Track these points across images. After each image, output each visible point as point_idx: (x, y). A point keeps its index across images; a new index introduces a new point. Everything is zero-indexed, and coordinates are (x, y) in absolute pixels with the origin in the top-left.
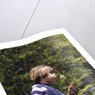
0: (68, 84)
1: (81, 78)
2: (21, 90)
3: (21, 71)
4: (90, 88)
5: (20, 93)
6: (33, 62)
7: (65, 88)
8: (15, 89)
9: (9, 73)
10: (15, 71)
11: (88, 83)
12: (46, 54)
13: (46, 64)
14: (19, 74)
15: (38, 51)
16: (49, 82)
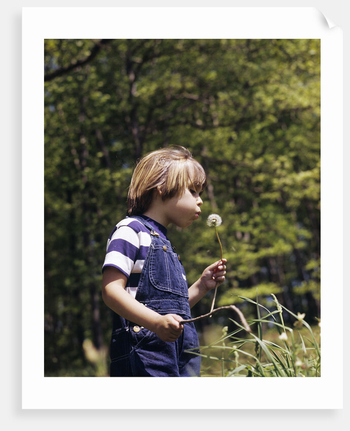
0: (214, 253)
1: (263, 252)
2: (85, 224)
3: (114, 155)
4: (264, 296)
5: (78, 233)
6: (162, 126)
7: (200, 259)
8: (72, 214)
9: (80, 150)
10: (99, 146)
11: (270, 278)
12: (218, 113)
13: (196, 153)
14: (104, 163)
15: (202, 84)
16: (170, 219)
